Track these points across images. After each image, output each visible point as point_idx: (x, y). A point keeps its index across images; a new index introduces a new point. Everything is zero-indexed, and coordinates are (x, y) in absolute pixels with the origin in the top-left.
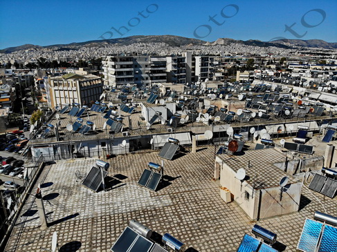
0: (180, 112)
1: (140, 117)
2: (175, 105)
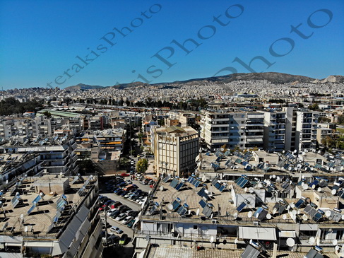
0: (269, 200)
1: (230, 200)
2: (264, 191)
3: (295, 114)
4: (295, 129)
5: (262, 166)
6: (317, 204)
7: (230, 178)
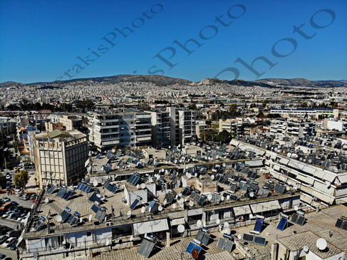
0: (159, 192)
1: (123, 200)
2: (154, 185)
3: (178, 113)
4: (178, 127)
5: (152, 162)
6: (200, 189)
7: (123, 178)
